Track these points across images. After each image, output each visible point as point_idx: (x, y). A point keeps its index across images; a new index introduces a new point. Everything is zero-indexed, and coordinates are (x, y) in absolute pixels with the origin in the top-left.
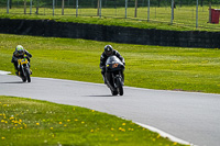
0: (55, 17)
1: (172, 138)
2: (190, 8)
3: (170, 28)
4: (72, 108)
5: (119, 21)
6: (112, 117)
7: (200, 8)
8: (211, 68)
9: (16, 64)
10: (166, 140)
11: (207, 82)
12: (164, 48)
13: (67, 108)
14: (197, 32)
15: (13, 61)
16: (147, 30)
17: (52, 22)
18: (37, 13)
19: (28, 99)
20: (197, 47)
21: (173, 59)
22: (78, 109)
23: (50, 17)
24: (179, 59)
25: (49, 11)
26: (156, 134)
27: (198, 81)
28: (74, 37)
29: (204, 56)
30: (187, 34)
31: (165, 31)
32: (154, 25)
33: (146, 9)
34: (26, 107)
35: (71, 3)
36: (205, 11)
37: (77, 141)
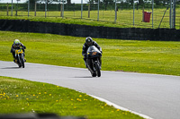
0: (30, 18)
1: (116, 106)
3: (114, 26)
4: (42, 84)
5: (76, 21)
6: (72, 90)
7: (136, 11)
8: (144, 55)
9: (14, 53)
10: (111, 108)
11: (141, 65)
12: (110, 41)
13: (39, 84)
14: (134, 28)
15: (12, 51)
16: (97, 27)
17: (28, 21)
18: (16, 15)
19: (10, 78)
21: (116, 48)
22: (47, 85)
23: (26, 18)
24: (121, 48)
25: (25, 13)
26: (104, 103)
27: (135, 65)
28: (44, 32)
29: (140, 46)
30: (126, 30)
31: (110, 28)
32: (103, 24)
33: (96, 12)
34: (8, 84)
35: (41, 8)
36: (139, 13)
37: (46, 108)
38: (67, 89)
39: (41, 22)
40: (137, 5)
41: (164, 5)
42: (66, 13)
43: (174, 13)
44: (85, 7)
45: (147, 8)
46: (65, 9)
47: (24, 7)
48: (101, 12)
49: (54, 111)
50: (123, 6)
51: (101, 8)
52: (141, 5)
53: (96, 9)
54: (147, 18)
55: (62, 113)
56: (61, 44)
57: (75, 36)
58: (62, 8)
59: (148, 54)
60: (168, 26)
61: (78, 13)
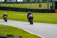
2: (35, 4)
3: (30, 8)
4: (8, 26)
5: (19, 7)
8: (39, 17)
10: (30, 33)
11: (39, 20)
14: (36, 9)
18: (1, 5)
20: (36, 12)
22: (10, 26)
23: (4, 6)
28: (9, 10)
29: (38, 14)
30: (34, 10)
32: (27, 8)
33: (25, 4)
35: (8, 3)
36: (38, 4)
37: (10, 34)
38: (16, 28)
39: (8, 7)
40: (37, 2)
41: (45, 2)
42: (16, 5)
43: (48, 4)
44: (21, 3)
45: (40, 3)
46: (16, 3)
47: (3, 3)
48: (26, 4)
49: (12, 34)
50: (33, 2)
51: (26, 3)
52: (38, 2)
53: (25, 3)
54: (40, 6)
55: (15, 35)
56: (14, 14)
57: (19, 11)
58: (15, 3)
59: (40, 17)
60: (46, 8)
61: (19, 5)
